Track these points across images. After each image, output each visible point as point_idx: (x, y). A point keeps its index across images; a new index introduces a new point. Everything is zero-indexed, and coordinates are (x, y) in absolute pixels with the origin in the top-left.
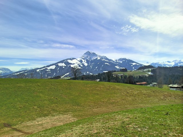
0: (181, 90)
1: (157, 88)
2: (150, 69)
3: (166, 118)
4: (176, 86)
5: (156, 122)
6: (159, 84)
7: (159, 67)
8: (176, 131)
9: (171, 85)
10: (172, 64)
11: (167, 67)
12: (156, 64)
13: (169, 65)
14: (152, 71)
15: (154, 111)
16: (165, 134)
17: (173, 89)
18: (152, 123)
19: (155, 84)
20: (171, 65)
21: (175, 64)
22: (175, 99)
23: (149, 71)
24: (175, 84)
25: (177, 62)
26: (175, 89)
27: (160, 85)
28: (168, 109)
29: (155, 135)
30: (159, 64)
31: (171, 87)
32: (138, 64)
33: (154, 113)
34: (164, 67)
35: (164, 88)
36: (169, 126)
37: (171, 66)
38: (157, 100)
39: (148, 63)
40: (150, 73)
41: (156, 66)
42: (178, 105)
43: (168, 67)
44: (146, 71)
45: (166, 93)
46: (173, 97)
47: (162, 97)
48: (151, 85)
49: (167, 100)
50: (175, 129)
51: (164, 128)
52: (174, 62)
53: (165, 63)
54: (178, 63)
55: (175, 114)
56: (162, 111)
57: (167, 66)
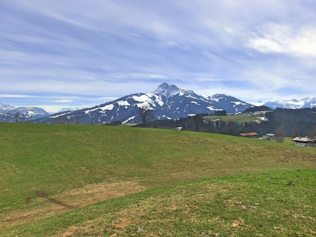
0: (313, 146)
1: (273, 142)
2: (264, 112)
3: (287, 191)
4: (305, 139)
5: (272, 196)
6: (277, 135)
7: (278, 108)
8: (304, 211)
9: (297, 139)
10: (301, 104)
11: (292, 110)
12: (274, 103)
13: (295, 106)
14: (266, 116)
15: (268, 179)
16: (285, 216)
17: (300, 145)
18: (265, 197)
19: (271, 136)
20: (299, 106)
21: (305, 105)
22: (304, 160)
23: (261, 115)
24: (304, 137)
25: (308, 101)
26: (303, 145)
27: (279, 137)
28: (292, 177)
29: (269, 217)
30: (279, 104)
31: (297, 141)
32: (244, 104)
33: (269, 181)
34: (286, 109)
35: (285, 143)
36: (292, 203)
37: (299, 108)
38: (274, 161)
39: (260, 102)
40: (263, 118)
41: (274, 107)
42: (308, 170)
43: (294, 108)
44: (257, 115)
45: (289, 151)
46: (300, 156)
47: (282, 157)
48: (264, 137)
49: (291, 162)
50: (302, 208)
51: (285, 207)
52: (304, 101)
53: (288, 102)
54: (310, 103)
55: (303, 184)
56: (282, 179)
57: (291, 107)
